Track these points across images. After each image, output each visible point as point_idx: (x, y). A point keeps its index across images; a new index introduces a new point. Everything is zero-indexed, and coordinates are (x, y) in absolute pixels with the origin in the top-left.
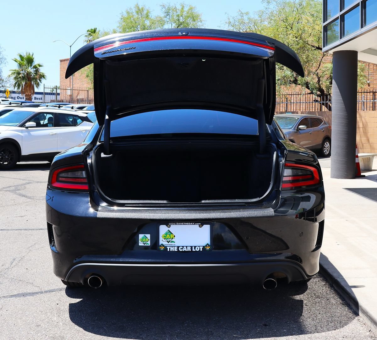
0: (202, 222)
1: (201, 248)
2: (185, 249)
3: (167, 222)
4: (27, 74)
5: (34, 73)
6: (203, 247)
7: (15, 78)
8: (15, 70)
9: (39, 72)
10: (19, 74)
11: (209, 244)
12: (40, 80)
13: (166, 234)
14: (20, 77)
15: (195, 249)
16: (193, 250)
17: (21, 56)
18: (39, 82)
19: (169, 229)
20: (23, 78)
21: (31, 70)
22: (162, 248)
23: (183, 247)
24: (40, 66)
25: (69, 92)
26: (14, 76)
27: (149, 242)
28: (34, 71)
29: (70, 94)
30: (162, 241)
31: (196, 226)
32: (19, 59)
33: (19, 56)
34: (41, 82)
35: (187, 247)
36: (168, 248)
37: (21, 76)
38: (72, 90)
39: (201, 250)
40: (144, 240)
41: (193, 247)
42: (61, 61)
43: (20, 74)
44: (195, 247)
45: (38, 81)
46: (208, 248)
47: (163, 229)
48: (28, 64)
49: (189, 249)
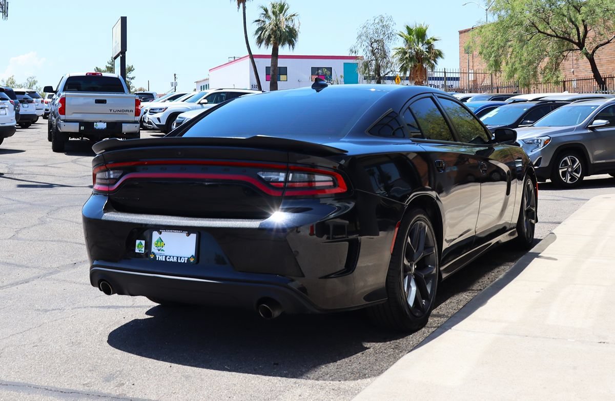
0: (189, 230)
1: (186, 259)
2: (171, 260)
3: (160, 228)
4: (417, 53)
5: (426, 51)
6: (188, 258)
7: (401, 60)
8: (400, 49)
9: (433, 49)
10: (405, 53)
11: (194, 254)
12: (435, 61)
13: (158, 241)
14: (407, 58)
15: (180, 260)
16: (179, 261)
17: (408, 28)
18: (435, 63)
19: (161, 236)
20: (411, 59)
21: (422, 47)
22: (152, 256)
23: (170, 257)
24: (435, 40)
25: (472, 77)
26: (399, 56)
27: (143, 249)
28: (427, 48)
29: (472, 79)
30: (154, 249)
31: (184, 234)
32: (406, 33)
33: (406, 28)
34: (436, 63)
35: (173, 257)
36: (157, 256)
37: (407, 55)
38: (475, 73)
39: (186, 262)
40: (140, 246)
41: (179, 258)
42: (461, 32)
43: (407, 54)
44: (181, 258)
45: (433, 62)
46: (192, 260)
47: (156, 236)
48: (418, 40)
49: (175, 260)
